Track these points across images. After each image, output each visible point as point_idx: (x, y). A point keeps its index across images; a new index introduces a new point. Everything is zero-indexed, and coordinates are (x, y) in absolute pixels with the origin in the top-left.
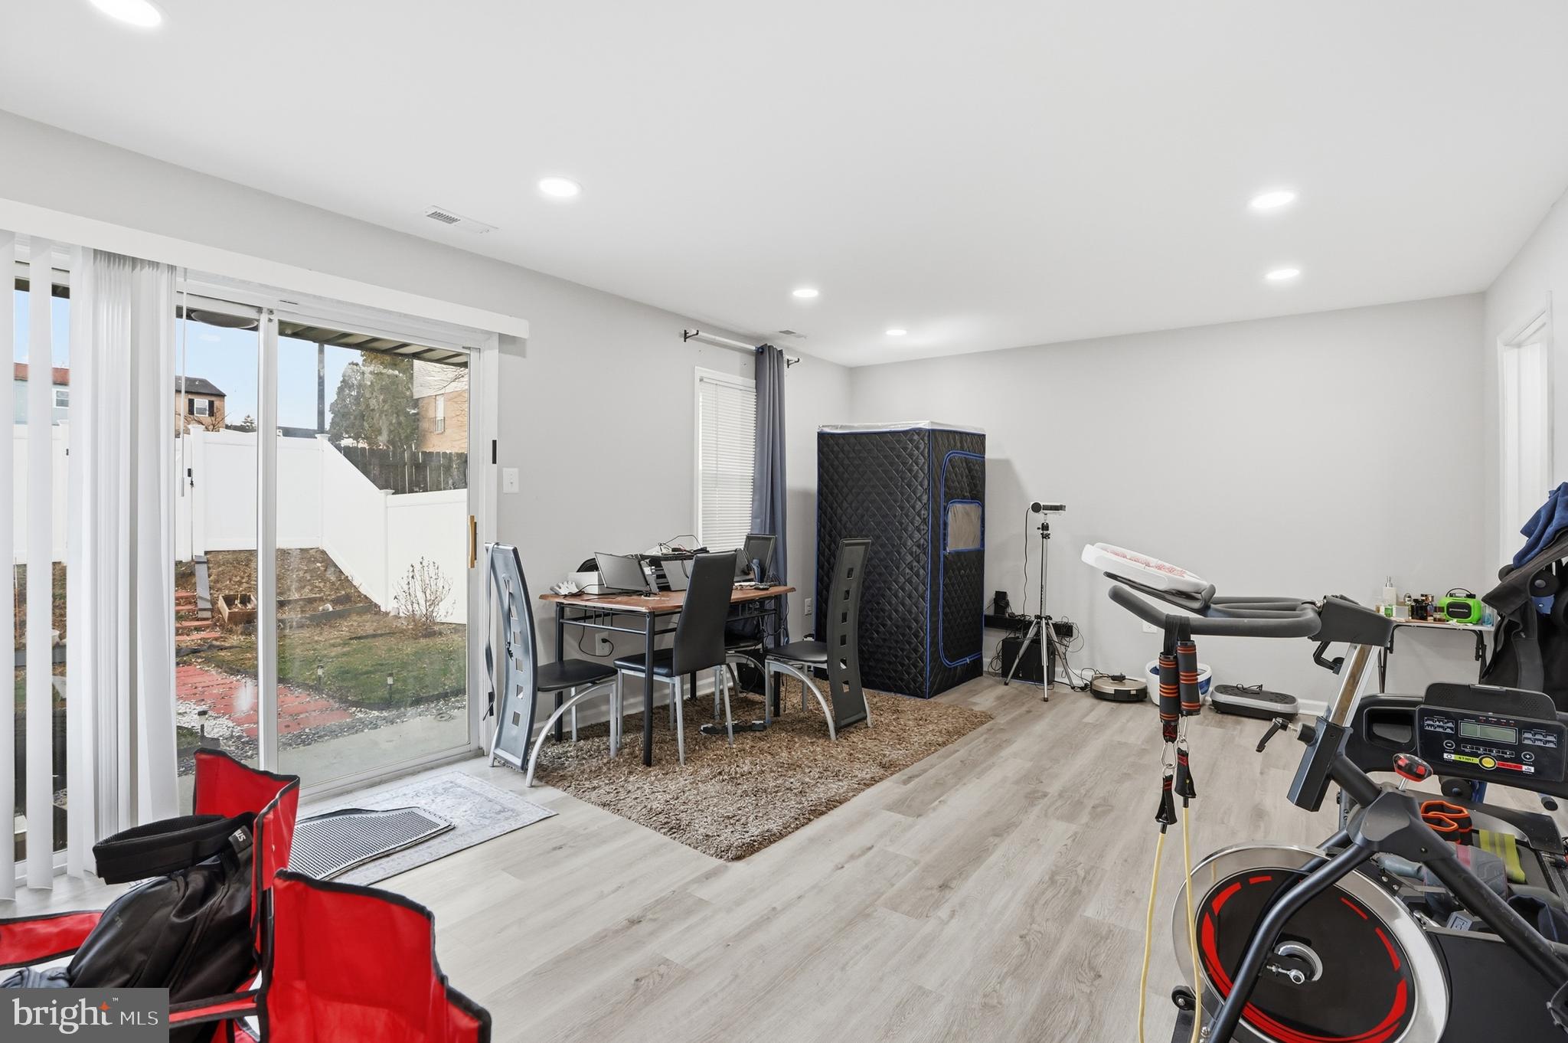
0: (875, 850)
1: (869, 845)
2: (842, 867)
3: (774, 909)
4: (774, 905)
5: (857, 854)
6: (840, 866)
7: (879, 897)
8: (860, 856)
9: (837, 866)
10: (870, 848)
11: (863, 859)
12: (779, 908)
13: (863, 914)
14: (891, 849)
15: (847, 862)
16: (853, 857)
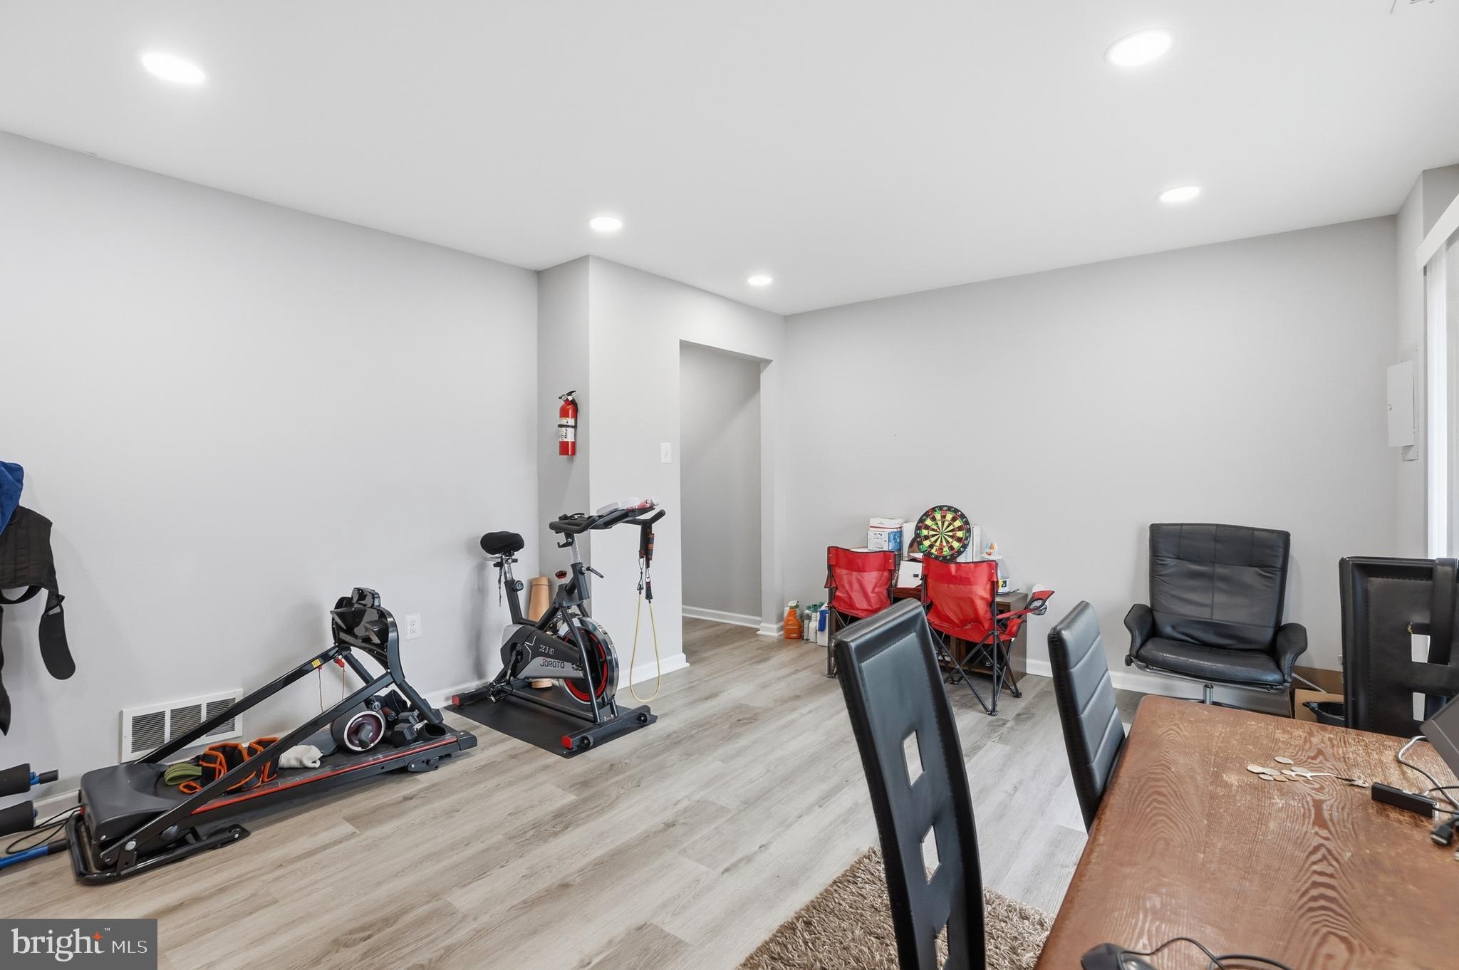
0: (721, 869)
1: (726, 874)
2: (761, 847)
3: (820, 806)
4: (821, 809)
5: (743, 863)
6: (763, 848)
7: (732, 817)
8: (740, 860)
9: (766, 849)
10: (727, 870)
11: (739, 855)
12: (817, 807)
13: (748, 804)
14: (703, 868)
15: (756, 853)
16: (749, 859)
